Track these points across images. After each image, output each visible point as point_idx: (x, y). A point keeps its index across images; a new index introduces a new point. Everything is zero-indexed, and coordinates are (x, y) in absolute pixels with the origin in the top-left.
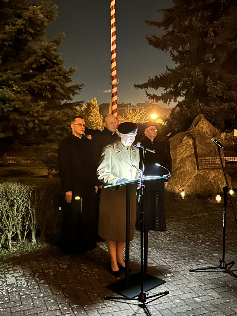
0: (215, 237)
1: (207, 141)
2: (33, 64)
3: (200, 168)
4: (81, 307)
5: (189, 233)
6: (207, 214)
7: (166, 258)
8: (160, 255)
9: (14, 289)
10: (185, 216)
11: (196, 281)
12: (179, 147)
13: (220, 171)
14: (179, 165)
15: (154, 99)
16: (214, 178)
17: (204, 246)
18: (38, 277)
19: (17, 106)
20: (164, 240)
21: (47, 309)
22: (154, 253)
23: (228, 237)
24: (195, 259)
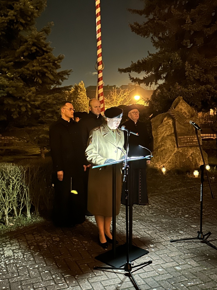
0: (193, 210)
1: (185, 121)
2: (24, 52)
3: (179, 146)
4: (73, 277)
5: (170, 206)
6: (186, 188)
7: (149, 230)
8: (143, 227)
9: (12, 261)
10: (166, 191)
11: (177, 251)
12: (160, 127)
13: (197, 148)
14: (161, 144)
15: (137, 82)
16: (192, 154)
17: (183, 218)
18: (33, 250)
19: (11, 92)
20: (147, 213)
21: (42, 280)
22: (138, 226)
23: (205, 209)
24: (175, 230)
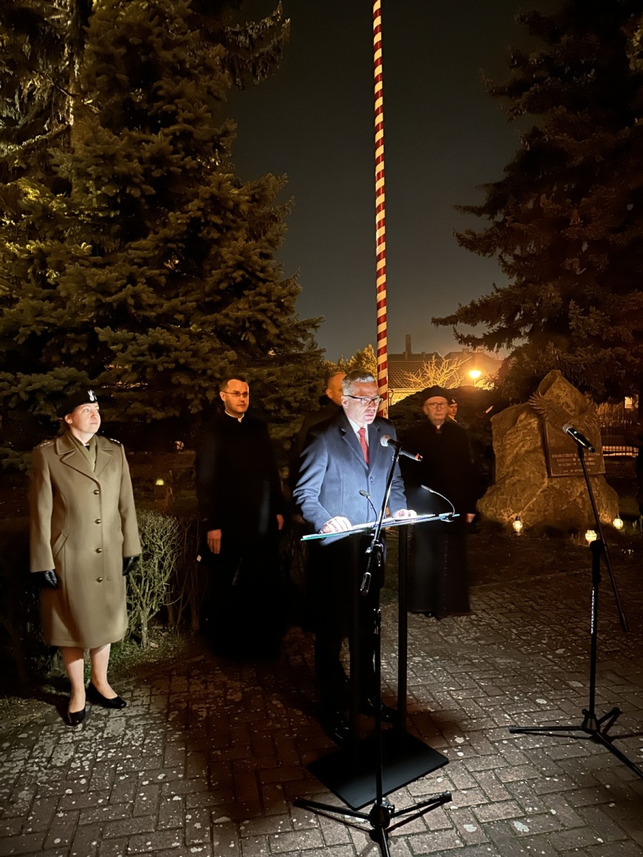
0: (575, 634)
3: (553, 475)
4: (234, 824)
5: (521, 621)
6: (564, 574)
7: (459, 690)
8: (448, 678)
9: (111, 754)
10: (517, 578)
11: (523, 765)
12: (511, 433)
13: (594, 480)
14: (511, 469)
15: (470, 344)
16: (582, 494)
17: (550, 657)
18: (172, 722)
19: (182, 361)
20: (463, 638)
21: (157, 825)
22: (435, 674)
23: (607, 635)
24: (526, 693)
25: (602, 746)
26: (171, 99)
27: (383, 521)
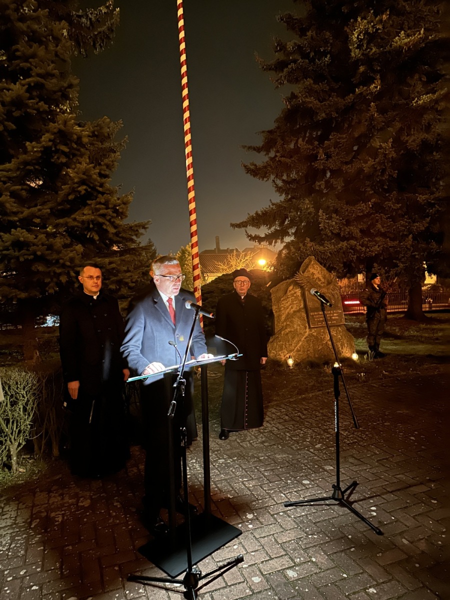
0: (328, 433)
2: (69, 194)
3: (311, 326)
5: (293, 427)
6: (321, 392)
7: (250, 480)
8: (243, 472)
10: (290, 398)
11: (293, 529)
12: (284, 300)
13: (338, 328)
14: (285, 324)
15: (257, 241)
17: (312, 450)
19: (39, 253)
20: (253, 443)
22: (234, 470)
23: (349, 432)
24: (295, 478)
25: (346, 509)
26: (26, 59)
27: (186, 364)
